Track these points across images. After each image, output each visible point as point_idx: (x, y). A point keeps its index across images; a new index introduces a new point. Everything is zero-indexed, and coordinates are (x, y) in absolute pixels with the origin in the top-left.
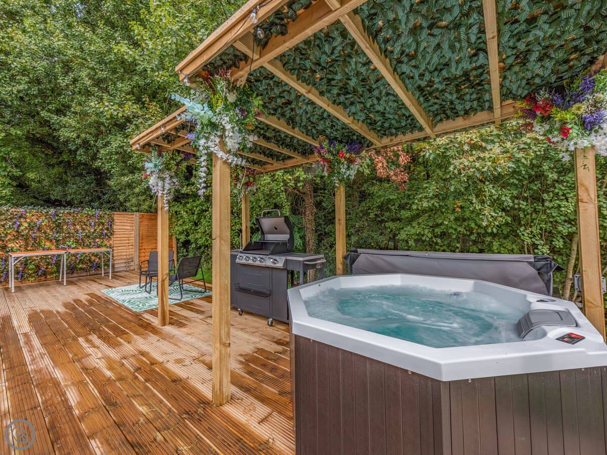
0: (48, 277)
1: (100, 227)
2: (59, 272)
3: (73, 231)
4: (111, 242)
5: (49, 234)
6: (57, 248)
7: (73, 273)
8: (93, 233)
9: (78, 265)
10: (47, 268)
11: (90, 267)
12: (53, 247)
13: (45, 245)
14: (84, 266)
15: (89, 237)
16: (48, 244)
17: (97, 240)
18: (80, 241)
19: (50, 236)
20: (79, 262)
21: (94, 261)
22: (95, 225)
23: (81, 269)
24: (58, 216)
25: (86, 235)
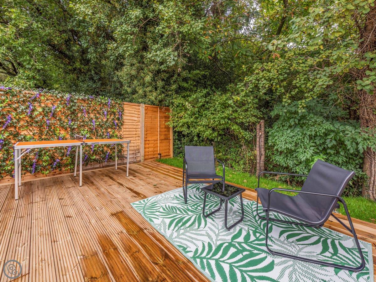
0: (63, 169)
1: (112, 117)
2: (74, 164)
3: (87, 120)
4: (121, 133)
5: (64, 122)
6: (72, 137)
7: (87, 164)
8: (106, 122)
9: (92, 156)
10: (62, 160)
11: (103, 158)
12: (68, 136)
13: (60, 134)
14: (98, 157)
15: (102, 127)
16: (63, 133)
17: (109, 130)
18: (94, 131)
19: (65, 124)
20: (93, 153)
21: (106, 152)
22: (107, 115)
23: (95, 160)
24: (72, 101)
25: (99, 124)
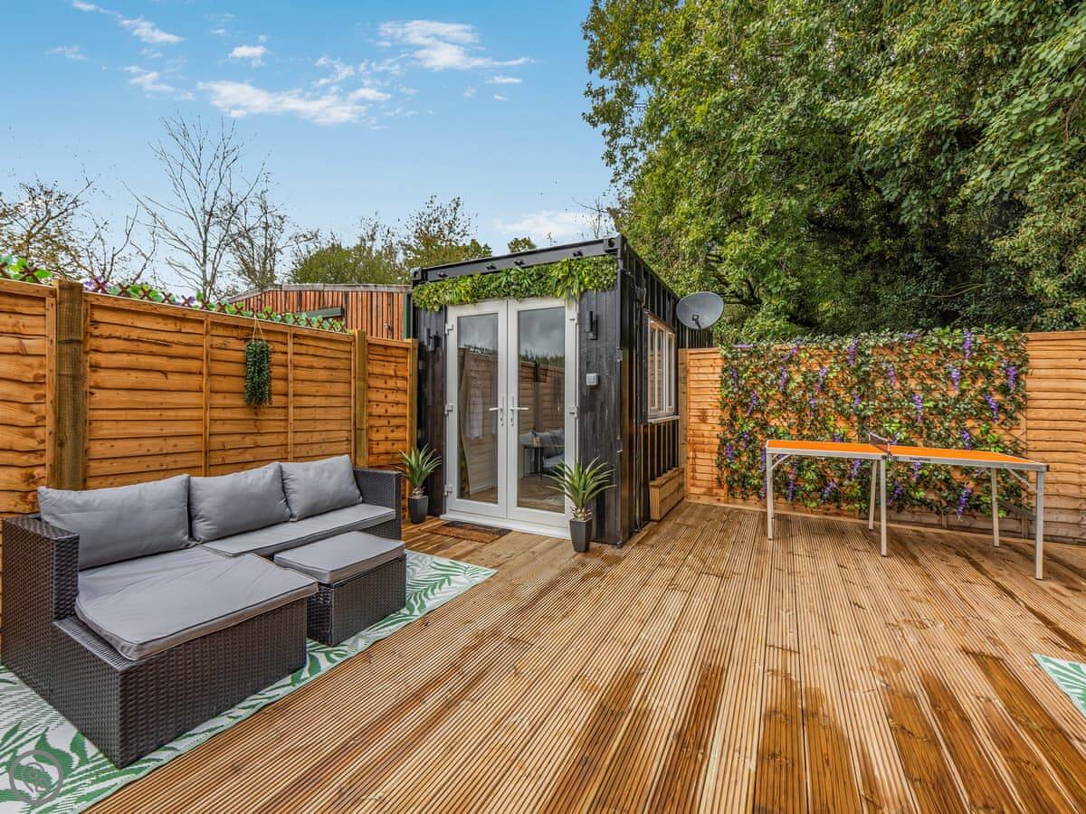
0: (844, 507)
1: (980, 384)
2: (868, 501)
3: (898, 395)
4: (1017, 433)
5: (844, 402)
6: (863, 438)
7: (901, 508)
8: (957, 400)
9: (916, 491)
10: (841, 485)
11: (949, 502)
12: (853, 434)
13: (835, 427)
14: (932, 496)
15: (943, 413)
16: (842, 426)
17: (969, 423)
18: (920, 424)
19: (846, 406)
20: (918, 483)
21: (961, 486)
22: (962, 380)
23: (922, 502)
24: (862, 354)
25: (936, 407)
